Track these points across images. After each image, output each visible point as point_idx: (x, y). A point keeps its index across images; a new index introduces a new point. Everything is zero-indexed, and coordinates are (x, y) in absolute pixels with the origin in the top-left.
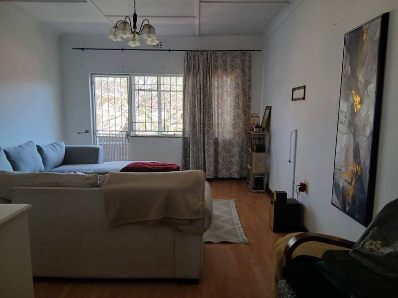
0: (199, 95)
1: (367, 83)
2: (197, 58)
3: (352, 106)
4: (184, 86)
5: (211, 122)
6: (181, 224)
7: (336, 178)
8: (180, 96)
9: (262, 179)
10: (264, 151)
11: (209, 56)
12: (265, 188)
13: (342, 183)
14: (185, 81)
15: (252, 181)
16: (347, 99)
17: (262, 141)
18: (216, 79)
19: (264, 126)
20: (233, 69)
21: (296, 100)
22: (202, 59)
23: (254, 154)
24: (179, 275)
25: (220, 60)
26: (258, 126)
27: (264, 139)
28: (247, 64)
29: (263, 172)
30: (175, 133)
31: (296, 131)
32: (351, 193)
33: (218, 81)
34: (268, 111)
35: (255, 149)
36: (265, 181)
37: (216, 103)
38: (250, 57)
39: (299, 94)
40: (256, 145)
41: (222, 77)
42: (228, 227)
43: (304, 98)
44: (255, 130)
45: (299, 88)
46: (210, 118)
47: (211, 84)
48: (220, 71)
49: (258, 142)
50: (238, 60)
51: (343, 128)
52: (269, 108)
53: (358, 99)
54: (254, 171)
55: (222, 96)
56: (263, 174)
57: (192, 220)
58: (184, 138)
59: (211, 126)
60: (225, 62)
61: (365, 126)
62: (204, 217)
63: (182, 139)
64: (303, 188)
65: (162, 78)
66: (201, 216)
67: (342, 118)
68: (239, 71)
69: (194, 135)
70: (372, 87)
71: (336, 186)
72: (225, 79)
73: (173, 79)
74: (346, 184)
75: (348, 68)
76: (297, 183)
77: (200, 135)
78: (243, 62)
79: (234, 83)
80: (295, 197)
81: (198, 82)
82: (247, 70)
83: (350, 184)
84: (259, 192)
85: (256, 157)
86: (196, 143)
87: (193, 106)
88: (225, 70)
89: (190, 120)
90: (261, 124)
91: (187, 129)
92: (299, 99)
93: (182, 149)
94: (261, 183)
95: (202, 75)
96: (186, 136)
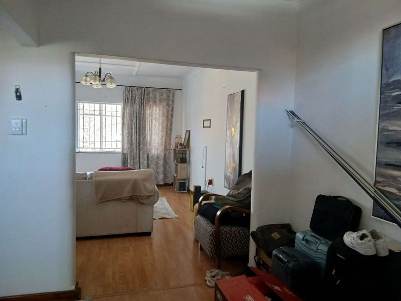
0: (135, 120)
1: (237, 122)
2: (134, 92)
3: (231, 133)
4: (124, 113)
5: (145, 141)
6: (142, 199)
7: (226, 171)
8: (120, 120)
9: (185, 183)
10: (186, 163)
11: (143, 91)
12: (186, 189)
13: (228, 174)
14: (124, 109)
15: (177, 186)
16: (229, 130)
17: (184, 155)
18: (148, 108)
19: (185, 144)
20: (161, 101)
21: (206, 127)
22: (138, 93)
23: (179, 165)
24: (139, 231)
25: (151, 95)
26: (181, 145)
27: (186, 154)
28: (171, 98)
29: (185, 178)
30: (115, 150)
31: (206, 147)
32: (232, 178)
33: (150, 110)
34: (188, 134)
35: (179, 161)
36: (187, 185)
37: (149, 126)
38: (173, 94)
39: (207, 124)
40: (180, 158)
41: (152, 107)
42: (164, 211)
43: (210, 127)
44: (179, 147)
45: (207, 120)
46: (144, 138)
47: (144, 112)
48: (151, 103)
49: (181, 157)
50: (165, 96)
51: (228, 145)
52: (189, 132)
53: (233, 130)
54: (179, 177)
55: (152, 121)
56: (185, 179)
57: (148, 196)
58: (123, 154)
59: (145, 144)
60: (155, 97)
61: (236, 144)
62: (155, 195)
63: (121, 154)
64: (210, 182)
65: (104, 105)
66: (154, 194)
67: (227, 139)
68: (165, 103)
69: (131, 151)
70: (239, 124)
71: (226, 176)
72: (154, 108)
73: (114, 107)
74: (230, 174)
75: (229, 113)
76: (207, 179)
77: (136, 151)
78: (168, 97)
79: (161, 112)
80: (206, 190)
81: (135, 110)
82: (171, 103)
83: (231, 173)
84: (183, 193)
85: (180, 167)
86: (133, 158)
87: (130, 129)
88: (155, 102)
89: (128, 139)
90: (183, 143)
91: (126, 146)
92: (207, 127)
93: (121, 162)
94: (183, 186)
95: (138, 105)
96: (125, 152)
